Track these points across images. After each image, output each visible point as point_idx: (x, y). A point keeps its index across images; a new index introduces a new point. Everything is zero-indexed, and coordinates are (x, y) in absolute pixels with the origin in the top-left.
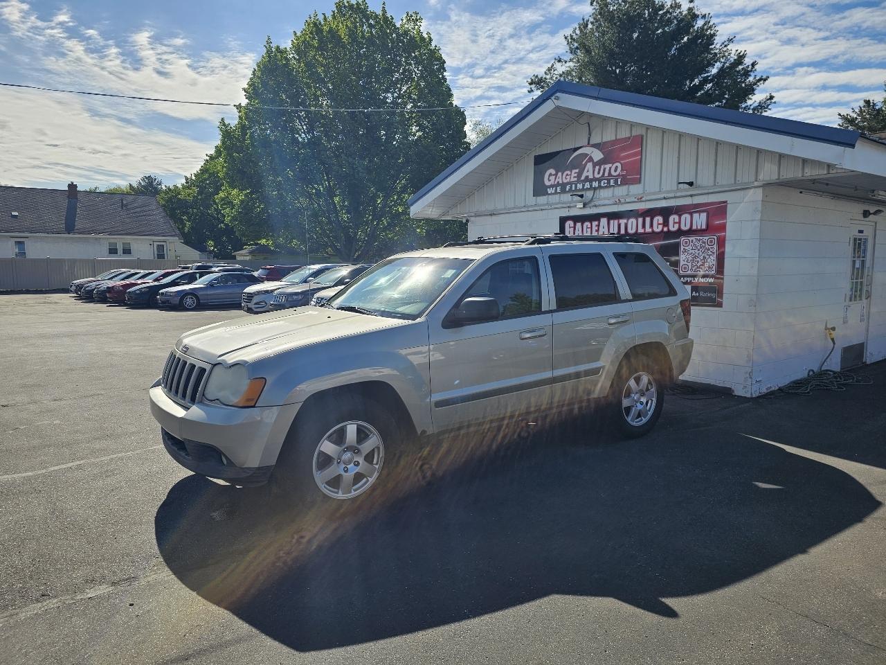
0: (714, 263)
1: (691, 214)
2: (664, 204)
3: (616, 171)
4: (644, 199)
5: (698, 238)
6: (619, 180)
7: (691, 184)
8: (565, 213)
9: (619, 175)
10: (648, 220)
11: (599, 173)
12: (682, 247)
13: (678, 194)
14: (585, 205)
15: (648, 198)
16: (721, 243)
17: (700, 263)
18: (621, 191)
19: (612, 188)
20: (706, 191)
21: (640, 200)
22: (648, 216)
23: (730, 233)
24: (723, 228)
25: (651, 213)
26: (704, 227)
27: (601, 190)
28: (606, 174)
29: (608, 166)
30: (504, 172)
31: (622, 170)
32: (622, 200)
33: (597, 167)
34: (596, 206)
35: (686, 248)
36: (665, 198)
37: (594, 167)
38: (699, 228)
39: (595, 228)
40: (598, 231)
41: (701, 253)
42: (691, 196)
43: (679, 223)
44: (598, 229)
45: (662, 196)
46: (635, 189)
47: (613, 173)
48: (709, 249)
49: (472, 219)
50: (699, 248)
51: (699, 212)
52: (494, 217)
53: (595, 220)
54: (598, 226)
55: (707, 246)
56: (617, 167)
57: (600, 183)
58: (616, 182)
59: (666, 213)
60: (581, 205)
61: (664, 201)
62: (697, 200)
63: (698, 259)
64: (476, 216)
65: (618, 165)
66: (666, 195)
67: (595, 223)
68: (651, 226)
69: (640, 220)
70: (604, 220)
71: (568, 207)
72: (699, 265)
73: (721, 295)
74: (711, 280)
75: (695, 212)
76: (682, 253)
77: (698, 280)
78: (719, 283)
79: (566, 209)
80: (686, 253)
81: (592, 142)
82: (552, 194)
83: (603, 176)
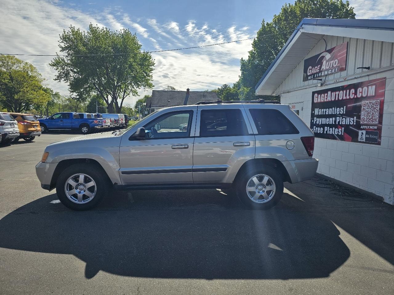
0: (378, 117)
1: (368, 87)
2: (355, 81)
3: (335, 64)
4: (347, 79)
5: (370, 101)
6: (337, 69)
7: (368, 68)
8: (315, 89)
9: (336, 66)
10: (348, 91)
11: (328, 66)
12: (363, 107)
13: (363, 75)
14: (322, 85)
15: (349, 78)
16: (382, 104)
17: (371, 117)
18: (337, 75)
19: (333, 75)
20: (376, 72)
21: (345, 80)
22: (348, 89)
23: (387, 98)
24: (383, 95)
25: (349, 87)
26: (374, 94)
27: (330, 76)
28: (331, 67)
29: (332, 62)
30: (294, 70)
31: (338, 63)
32: (338, 81)
33: (328, 63)
34: (326, 85)
35: (364, 108)
36: (355, 78)
37: (326, 63)
38: (371, 95)
39: (326, 97)
40: (326, 99)
41: (371, 111)
42: (368, 75)
43: (362, 92)
44: (327, 97)
46: (344, 74)
47: (334, 66)
48: (375, 108)
49: (282, 94)
50: (370, 107)
51: (372, 85)
52: (290, 93)
53: (326, 93)
55: (375, 106)
56: (336, 62)
57: (328, 72)
58: (335, 71)
59: (355, 87)
60: (319, 85)
61: (356, 80)
62: (372, 78)
63: (370, 115)
64: (283, 93)
65: (337, 60)
66: (356, 77)
67: (326, 94)
68: (349, 95)
69: (345, 91)
70: (329, 93)
71: (315, 86)
72: (370, 118)
73: (380, 137)
74: (376, 128)
75: (370, 85)
76: (362, 111)
77: (369, 127)
78: (380, 129)
79: (315, 88)
80: (364, 111)
81: (327, 49)
82: (310, 79)
83: (330, 68)
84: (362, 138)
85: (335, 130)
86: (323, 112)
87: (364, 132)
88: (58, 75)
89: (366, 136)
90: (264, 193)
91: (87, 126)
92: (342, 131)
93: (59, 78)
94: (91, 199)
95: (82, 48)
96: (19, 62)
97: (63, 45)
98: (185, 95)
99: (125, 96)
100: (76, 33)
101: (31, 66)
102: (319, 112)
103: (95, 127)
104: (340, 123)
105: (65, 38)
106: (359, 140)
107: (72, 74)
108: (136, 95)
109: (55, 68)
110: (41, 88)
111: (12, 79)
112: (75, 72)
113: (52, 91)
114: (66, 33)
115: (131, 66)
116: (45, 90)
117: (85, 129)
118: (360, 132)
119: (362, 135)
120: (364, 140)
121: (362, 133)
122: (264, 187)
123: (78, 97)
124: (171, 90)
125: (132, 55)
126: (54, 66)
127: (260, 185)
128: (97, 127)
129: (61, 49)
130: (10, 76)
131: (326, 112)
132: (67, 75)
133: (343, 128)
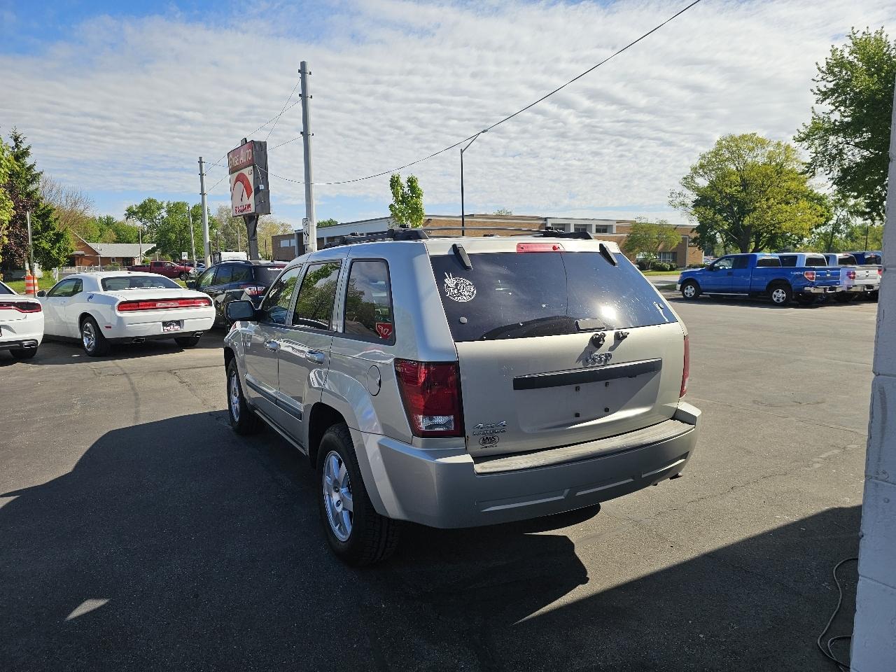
88: (809, 161)
96: (762, 143)
97: (823, 86)
101: (786, 147)
103: (806, 288)
109: (805, 144)
111: (745, 184)
114: (837, 52)
117: (779, 295)
126: (804, 140)
128: (812, 290)
129: (820, 97)
130: (743, 180)
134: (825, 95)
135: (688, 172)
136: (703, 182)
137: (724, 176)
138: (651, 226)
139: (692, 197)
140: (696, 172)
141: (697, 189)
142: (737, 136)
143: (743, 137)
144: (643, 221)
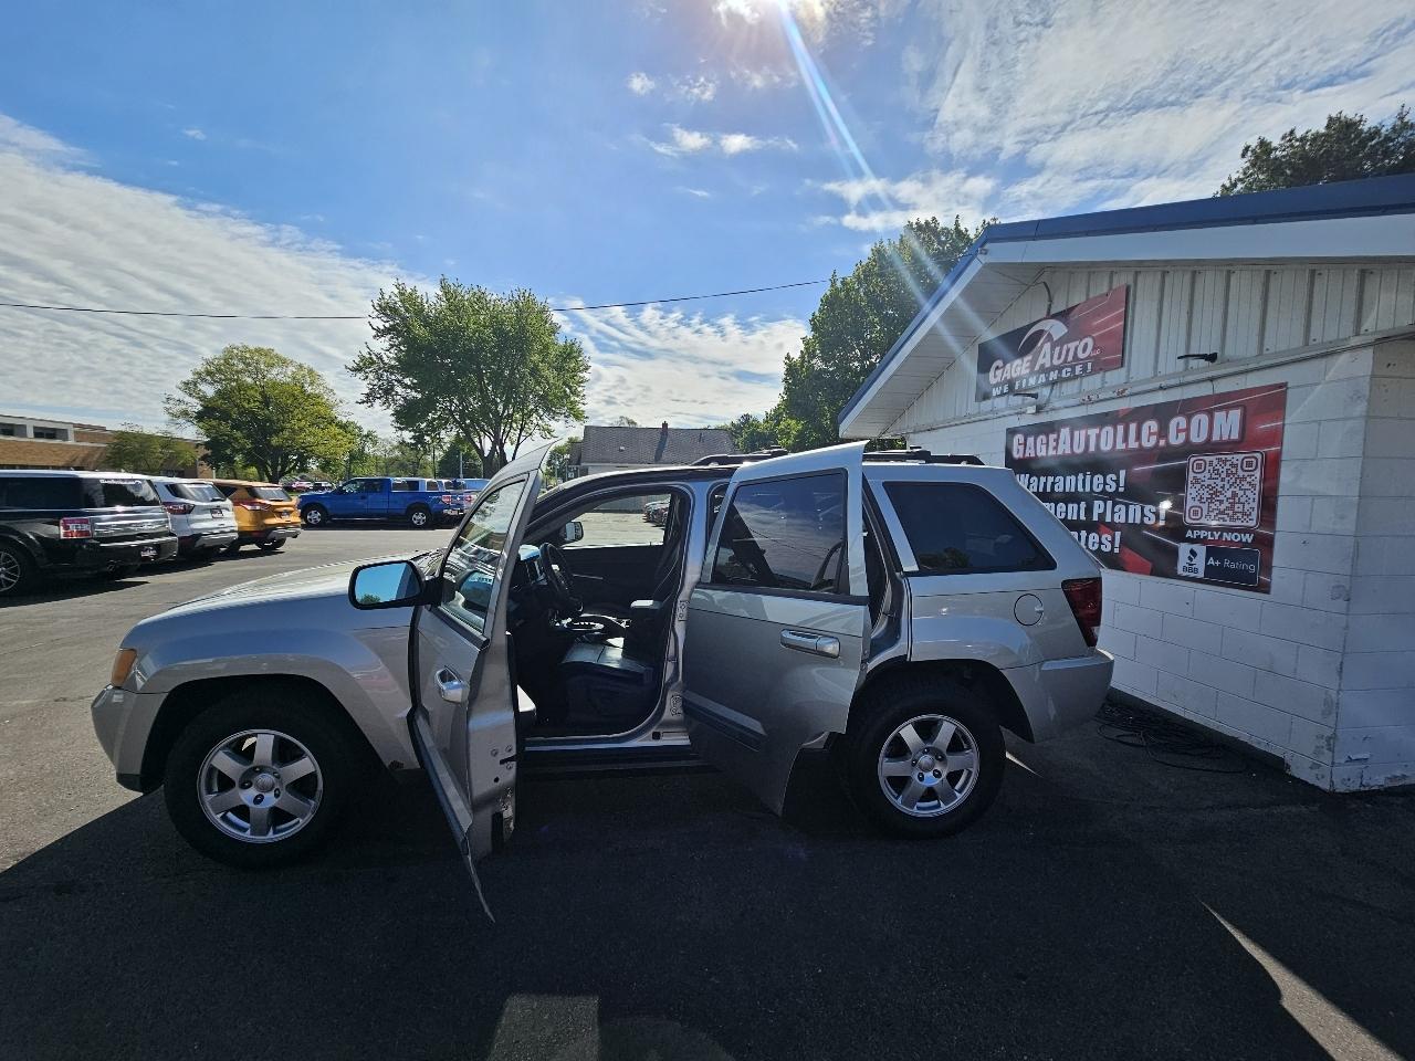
0: (1255, 505)
1: (1211, 414)
2: (1160, 398)
3: (1084, 351)
4: (1127, 392)
5: (1223, 457)
6: (1089, 365)
7: (1212, 358)
8: (1014, 422)
9: (1089, 357)
10: (1133, 427)
11: (1059, 358)
12: (1191, 475)
13: (1190, 378)
14: (1039, 410)
15: (1136, 390)
16: (1272, 467)
17: (1226, 504)
18: (1092, 383)
19: (1077, 382)
20: (1242, 368)
21: (1121, 395)
22: (1133, 421)
23: (1291, 445)
24: (1276, 437)
25: (1139, 415)
26: (1235, 436)
27: (1064, 385)
28: (1070, 359)
29: (1072, 345)
30: (946, 371)
31: (1094, 348)
32: (1094, 398)
33: (1058, 349)
34: (1053, 409)
35: (1199, 476)
36: (1161, 388)
37: (1053, 349)
38: (1225, 438)
39: (1052, 444)
40: (1056, 448)
41: (1227, 486)
42: (1211, 379)
43: (1187, 430)
44: (1057, 444)
45: (1157, 385)
46: (1115, 377)
47: (1081, 355)
48: (1244, 478)
49: (911, 435)
50: (1223, 475)
51: (1227, 408)
52: (933, 433)
53: (1053, 432)
54: (1057, 440)
55: (1241, 473)
56: (1086, 345)
57: (1060, 372)
58: (1084, 369)
59: (1163, 413)
60: (1032, 410)
61: (1161, 392)
62: (1223, 387)
63: (1221, 497)
64: (914, 432)
65: (1089, 341)
66: (1163, 384)
67: (1052, 437)
68: (1138, 438)
69: (1120, 428)
70: (1065, 432)
71: (1017, 414)
72: (1222, 507)
73: (1267, 568)
74: (1248, 538)
75: (1220, 409)
76: (1190, 485)
77: (1221, 536)
78: (1265, 543)
79: (1016, 417)
80: (1198, 486)
81: (1053, 312)
82: (997, 396)
83: (1065, 361)
84: (1190, 567)
85: (1087, 538)
86: (1045, 484)
87: (1201, 550)
88: (367, 391)
89: (1207, 562)
90: (938, 781)
91: (425, 509)
92: (1112, 542)
93: (369, 398)
94: (302, 822)
95: (420, 331)
96: (284, 362)
97: (379, 324)
98: (657, 437)
99: (522, 438)
100: (409, 299)
101: (311, 371)
102: (1029, 484)
103: (445, 511)
104: (1108, 519)
105: (386, 309)
106: (1180, 571)
107: (399, 389)
108: (548, 436)
109: (360, 375)
110: (332, 421)
111: (266, 401)
112: (406, 386)
113: (360, 428)
114: (386, 297)
115: (535, 371)
116: (344, 427)
117: (419, 518)
118: (1184, 549)
119: (1190, 559)
120: (1201, 575)
121: (1193, 553)
122: (940, 760)
123: (413, 441)
124: (627, 425)
125: (537, 347)
126: (358, 370)
127: (924, 753)
128: (449, 512)
129: (374, 333)
130: (263, 394)
131: (1056, 486)
132: (388, 391)
133: (1118, 534)
134: (380, 333)
135: (190, 377)
136: (209, 391)
137: (241, 387)
138: (150, 437)
139: (195, 406)
140: (204, 380)
141: (202, 398)
142: (251, 347)
143: (259, 351)
144: (136, 429)
